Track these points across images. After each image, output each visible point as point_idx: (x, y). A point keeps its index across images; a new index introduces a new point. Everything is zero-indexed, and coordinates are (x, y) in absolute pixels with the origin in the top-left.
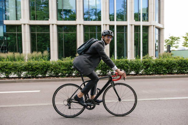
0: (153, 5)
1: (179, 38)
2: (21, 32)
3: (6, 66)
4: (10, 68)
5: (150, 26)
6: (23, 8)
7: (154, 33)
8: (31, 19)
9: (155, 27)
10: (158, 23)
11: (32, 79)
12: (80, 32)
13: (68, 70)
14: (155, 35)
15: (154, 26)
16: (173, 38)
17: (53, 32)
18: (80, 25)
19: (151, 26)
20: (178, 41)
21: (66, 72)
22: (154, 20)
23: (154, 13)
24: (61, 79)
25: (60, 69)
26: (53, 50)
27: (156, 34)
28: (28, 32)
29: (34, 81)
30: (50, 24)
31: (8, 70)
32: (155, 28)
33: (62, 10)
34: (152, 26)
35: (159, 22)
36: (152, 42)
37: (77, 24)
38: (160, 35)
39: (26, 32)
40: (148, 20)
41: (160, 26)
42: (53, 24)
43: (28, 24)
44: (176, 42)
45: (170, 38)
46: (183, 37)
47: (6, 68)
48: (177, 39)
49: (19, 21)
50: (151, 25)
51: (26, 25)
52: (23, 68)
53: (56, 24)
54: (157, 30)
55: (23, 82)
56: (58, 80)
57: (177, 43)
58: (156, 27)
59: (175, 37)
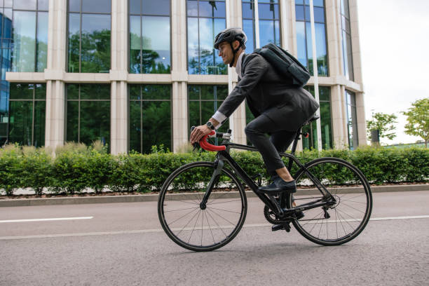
0: (336, 42)
1: (395, 118)
2: (45, 98)
3: (9, 164)
4: (18, 172)
5: (333, 86)
6: (53, 46)
7: (342, 101)
8: (68, 70)
9: (344, 88)
10: (350, 79)
11: (71, 198)
12: (180, 99)
13: (157, 175)
14: (345, 105)
15: (341, 86)
16: (381, 118)
17: (118, 99)
18: (180, 83)
19: (335, 87)
20: (393, 124)
21: (153, 179)
22: (340, 73)
23: (340, 59)
24: (140, 195)
25: (137, 173)
26: (117, 139)
27: (347, 104)
28: (60, 99)
29: (75, 202)
30: (112, 81)
31: (12, 175)
32: (344, 92)
33: (139, 51)
34: (339, 86)
35: (352, 78)
36: (341, 120)
37: (174, 82)
38: (355, 108)
39: (55, 99)
40: (328, 74)
41: (354, 86)
42: (118, 82)
43: (61, 81)
44: (388, 126)
45: (376, 117)
46: (405, 114)
47: (7, 171)
48: (390, 120)
49: (41, 74)
50: (336, 85)
51: (58, 83)
52: (49, 171)
53: (125, 81)
54: (349, 96)
55: (48, 204)
56: (133, 199)
57: (392, 128)
58: (346, 90)
59: (385, 116)
